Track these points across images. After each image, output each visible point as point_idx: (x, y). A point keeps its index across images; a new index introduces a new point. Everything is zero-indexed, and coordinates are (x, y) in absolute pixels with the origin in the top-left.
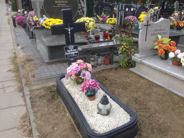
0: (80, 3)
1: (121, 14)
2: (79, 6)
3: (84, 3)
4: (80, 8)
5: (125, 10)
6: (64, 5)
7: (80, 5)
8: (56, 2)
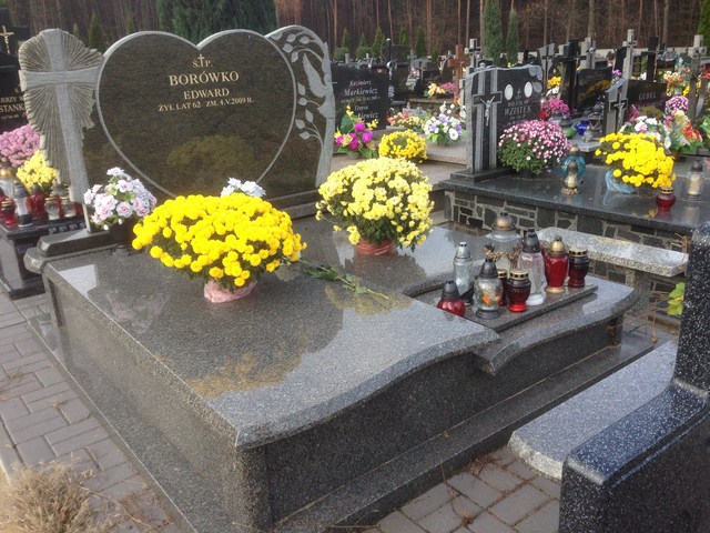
0: (303, 79)
1: (487, 115)
2: (299, 96)
3: (322, 74)
4: (303, 102)
5: (499, 97)
6: (217, 92)
7: (302, 90)
8: (174, 80)
